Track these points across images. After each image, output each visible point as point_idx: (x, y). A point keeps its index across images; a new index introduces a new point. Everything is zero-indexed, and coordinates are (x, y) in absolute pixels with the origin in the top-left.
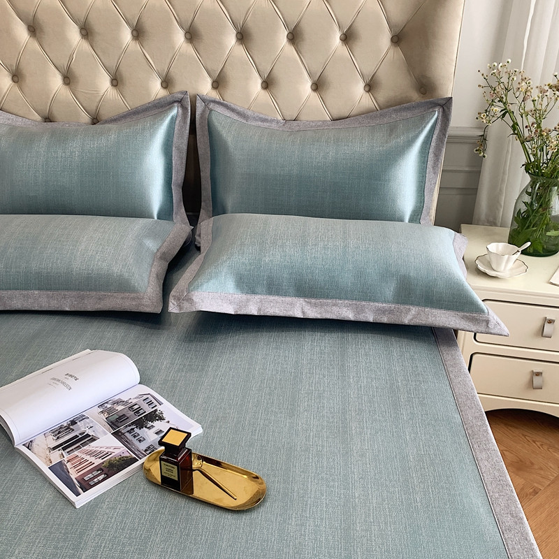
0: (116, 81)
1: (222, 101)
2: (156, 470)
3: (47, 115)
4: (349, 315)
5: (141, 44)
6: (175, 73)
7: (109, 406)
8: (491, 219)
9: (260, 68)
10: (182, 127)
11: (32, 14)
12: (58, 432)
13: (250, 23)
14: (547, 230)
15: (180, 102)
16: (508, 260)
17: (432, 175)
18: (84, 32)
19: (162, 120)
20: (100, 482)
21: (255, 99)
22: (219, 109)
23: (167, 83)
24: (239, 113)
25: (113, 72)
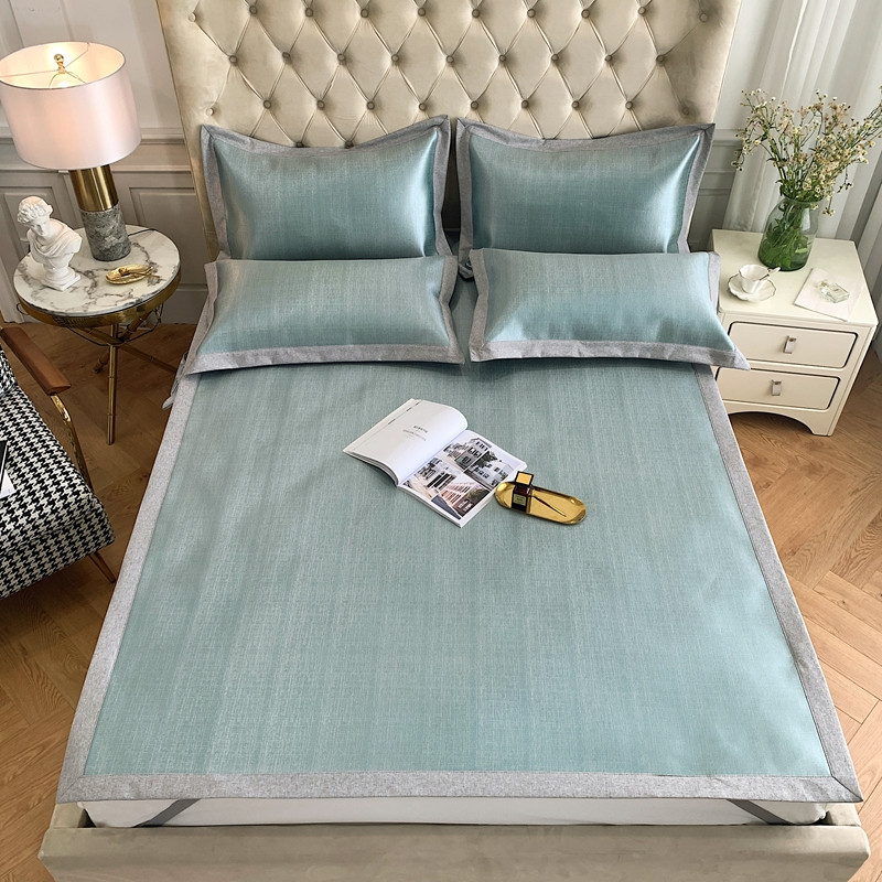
0: (373, 106)
1: (482, 124)
2: (508, 499)
3: (300, 140)
4: (619, 353)
5: (403, 71)
6: (437, 98)
7: (452, 450)
8: (743, 222)
9: (522, 90)
10: (442, 153)
11: (291, 44)
12: (425, 473)
13: (516, 50)
14: (796, 246)
15: (440, 126)
16: (757, 285)
17: (691, 195)
18: (342, 58)
19: (424, 147)
20: (470, 509)
21: (516, 120)
22: (480, 133)
23: (425, 106)
24: (499, 136)
25: (371, 98)
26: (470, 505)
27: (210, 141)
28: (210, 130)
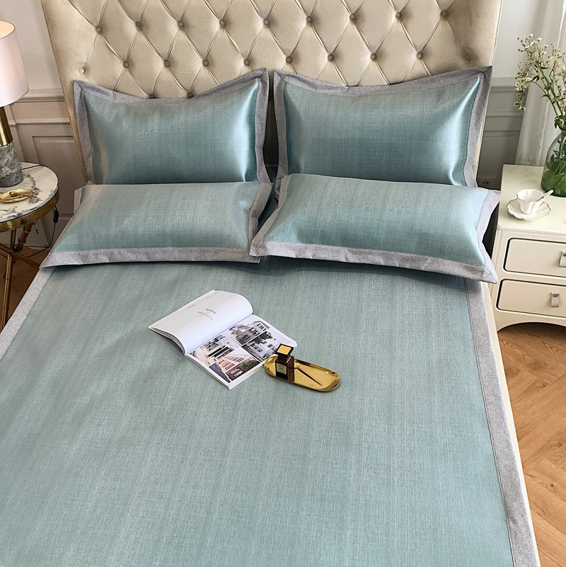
0: (207, 63)
1: (295, 75)
2: (273, 368)
3: (151, 92)
6: (257, 54)
7: (236, 329)
9: (326, 45)
10: (262, 99)
12: (209, 346)
13: (319, 11)
15: (260, 77)
16: (533, 206)
17: (474, 131)
18: (181, 24)
19: (247, 95)
20: (240, 375)
22: (293, 82)
23: (249, 62)
24: (309, 84)
25: (205, 55)
26: (240, 372)
27: (81, 93)
28: (80, 84)
